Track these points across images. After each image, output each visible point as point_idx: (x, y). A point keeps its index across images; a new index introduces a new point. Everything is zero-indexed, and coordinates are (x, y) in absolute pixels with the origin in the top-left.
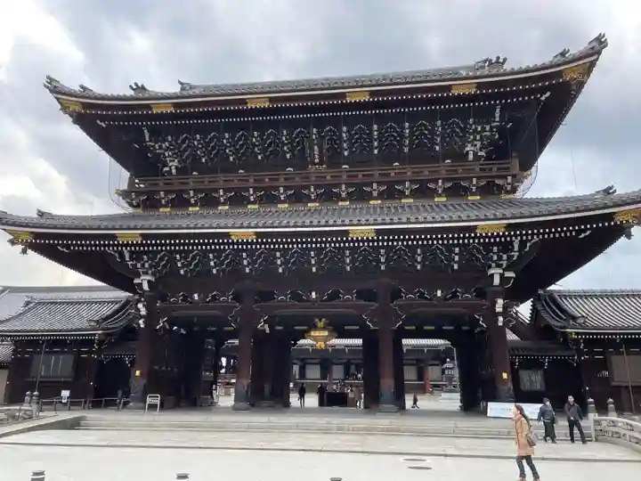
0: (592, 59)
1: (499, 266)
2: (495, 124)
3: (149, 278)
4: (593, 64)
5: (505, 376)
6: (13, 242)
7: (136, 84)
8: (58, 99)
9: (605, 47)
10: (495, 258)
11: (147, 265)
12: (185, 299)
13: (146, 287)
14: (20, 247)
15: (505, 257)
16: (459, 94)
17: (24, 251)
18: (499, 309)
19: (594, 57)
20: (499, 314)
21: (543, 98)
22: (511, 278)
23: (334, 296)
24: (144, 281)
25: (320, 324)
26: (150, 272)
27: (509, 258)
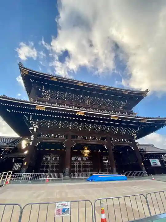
3: (37, 127)
8: (20, 68)
12: (48, 136)
13: (35, 130)
18: (137, 145)
21: (136, 99)
23: (95, 138)
25: (86, 148)
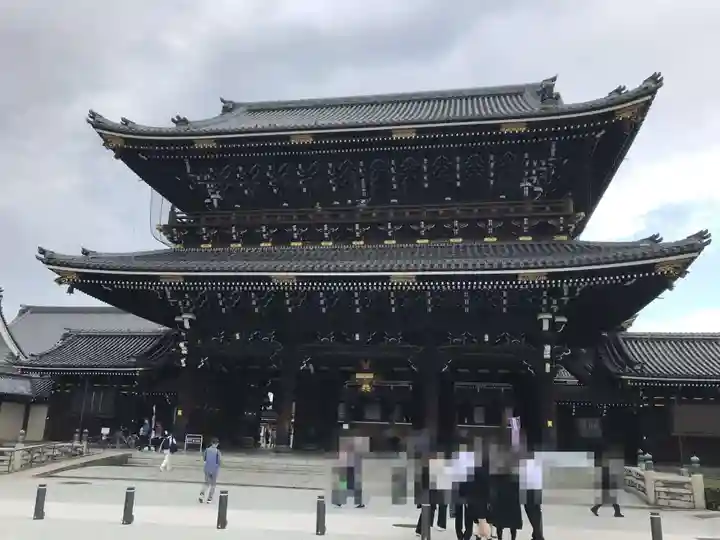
0: (647, 98)
1: (550, 311)
2: (551, 159)
3: (190, 316)
4: (648, 103)
5: (550, 423)
6: (59, 282)
7: (178, 117)
8: (101, 134)
9: (661, 86)
10: (545, 302)
11: (188, 303)
12: (226, 339)
13: (187, 325)
14: (66, 287)
15: (555, 302)
16: (508, 133)
17: (70, 291)
18: (547, 355)
19: (650, 97)
20: (547, 360)
21: (598, 136)
22: (562, 323)
23: (379, 338)
24: (186, 319)
25: (366, 366)
26: (191, 310)
27: (560, 303)
